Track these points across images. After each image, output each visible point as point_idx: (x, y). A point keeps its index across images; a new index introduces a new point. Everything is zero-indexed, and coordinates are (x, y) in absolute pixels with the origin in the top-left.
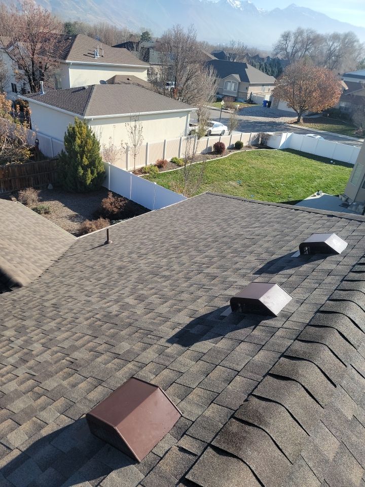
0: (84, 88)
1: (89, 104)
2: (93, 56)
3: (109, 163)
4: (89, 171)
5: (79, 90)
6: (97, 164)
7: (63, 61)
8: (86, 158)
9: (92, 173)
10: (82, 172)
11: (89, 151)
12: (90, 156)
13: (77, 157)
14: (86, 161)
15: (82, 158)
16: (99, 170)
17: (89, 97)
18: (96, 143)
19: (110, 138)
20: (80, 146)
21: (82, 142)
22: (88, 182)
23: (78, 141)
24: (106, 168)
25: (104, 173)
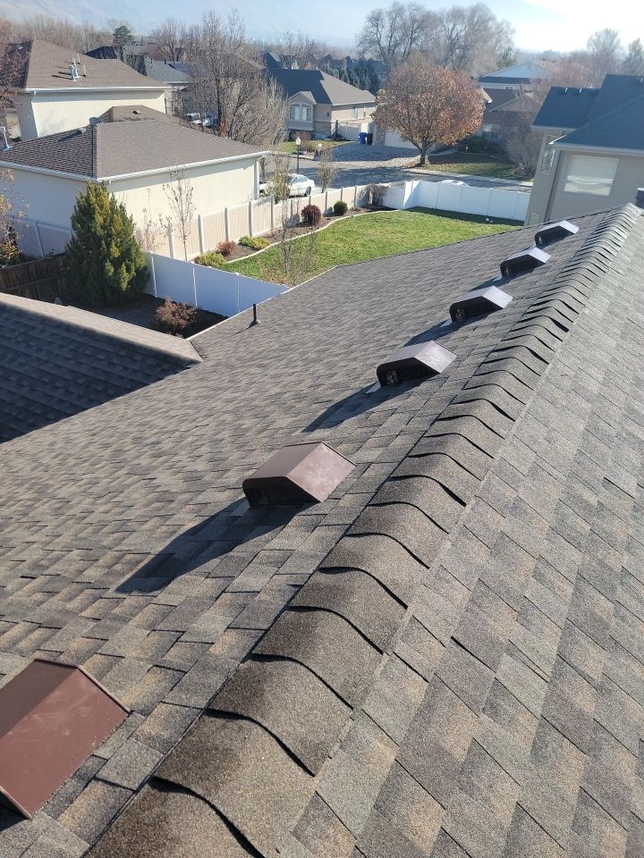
0: (78, 132)
1: (98, 157)
2: (70, 77)
3: (152, 252)
4: (124, 267)
5: (68, 138)
6: (134, 255)
7: (20, 90)
8: (116, 245)
9: (128, 270)
10: (112, 270)
11: (118, 234)
12: (121, 242)
13: (100, 245)
14: (116, 252)
15: (109, 245)
16: (138, 266)
17: (93, 145)
18: (127, 223)
19: (145, 211)
20: (103, 227)
21: (105, 220)
22: (124, 285)
23: (99, 219)
24: (148, 261)
25: (145, 268)
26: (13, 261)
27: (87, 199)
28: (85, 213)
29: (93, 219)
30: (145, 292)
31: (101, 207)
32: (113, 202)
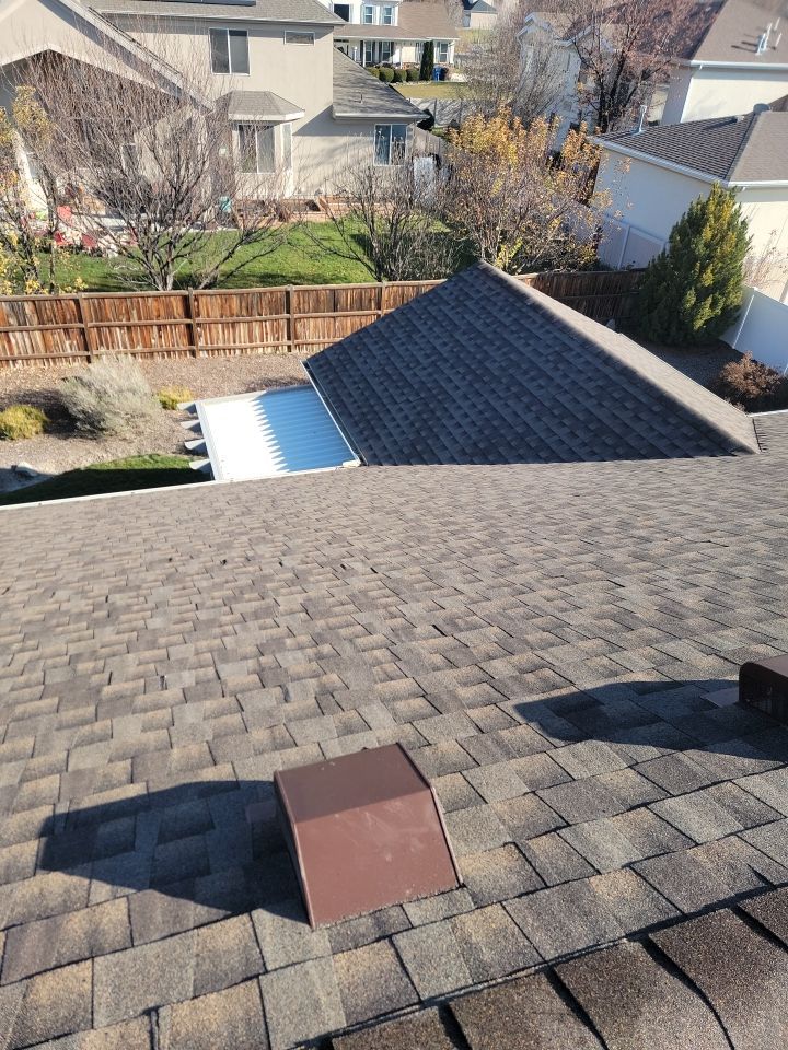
0: (733, 120)
1: (744, 154)
2: (754, 49)
3: (756, 289)
4: (710, 300)
5: (716, 126)
6: (730, 288)
7: (685, 62)
8: (712, 271)
9: (713, 306)
10: (693, 302)
11: (723, 256)
12: (722, 268)
13: (692, 266)
14: (708, 279)
15: (703, 269)
16: (729, 302)
17: (745, 138)
18: (742, 244)
19: (773, 232)
20: (707, 245)
21: (714, 237)
22: (699, 324)
23: (707, 234)
24: (745, 300)
25: (737, 308)
26: (585, 267)
27: (704, 207)
28: (693, 223)
29: (700, 233)
30: (721, 338)
31: (717, 219)
32: (737, 214)
